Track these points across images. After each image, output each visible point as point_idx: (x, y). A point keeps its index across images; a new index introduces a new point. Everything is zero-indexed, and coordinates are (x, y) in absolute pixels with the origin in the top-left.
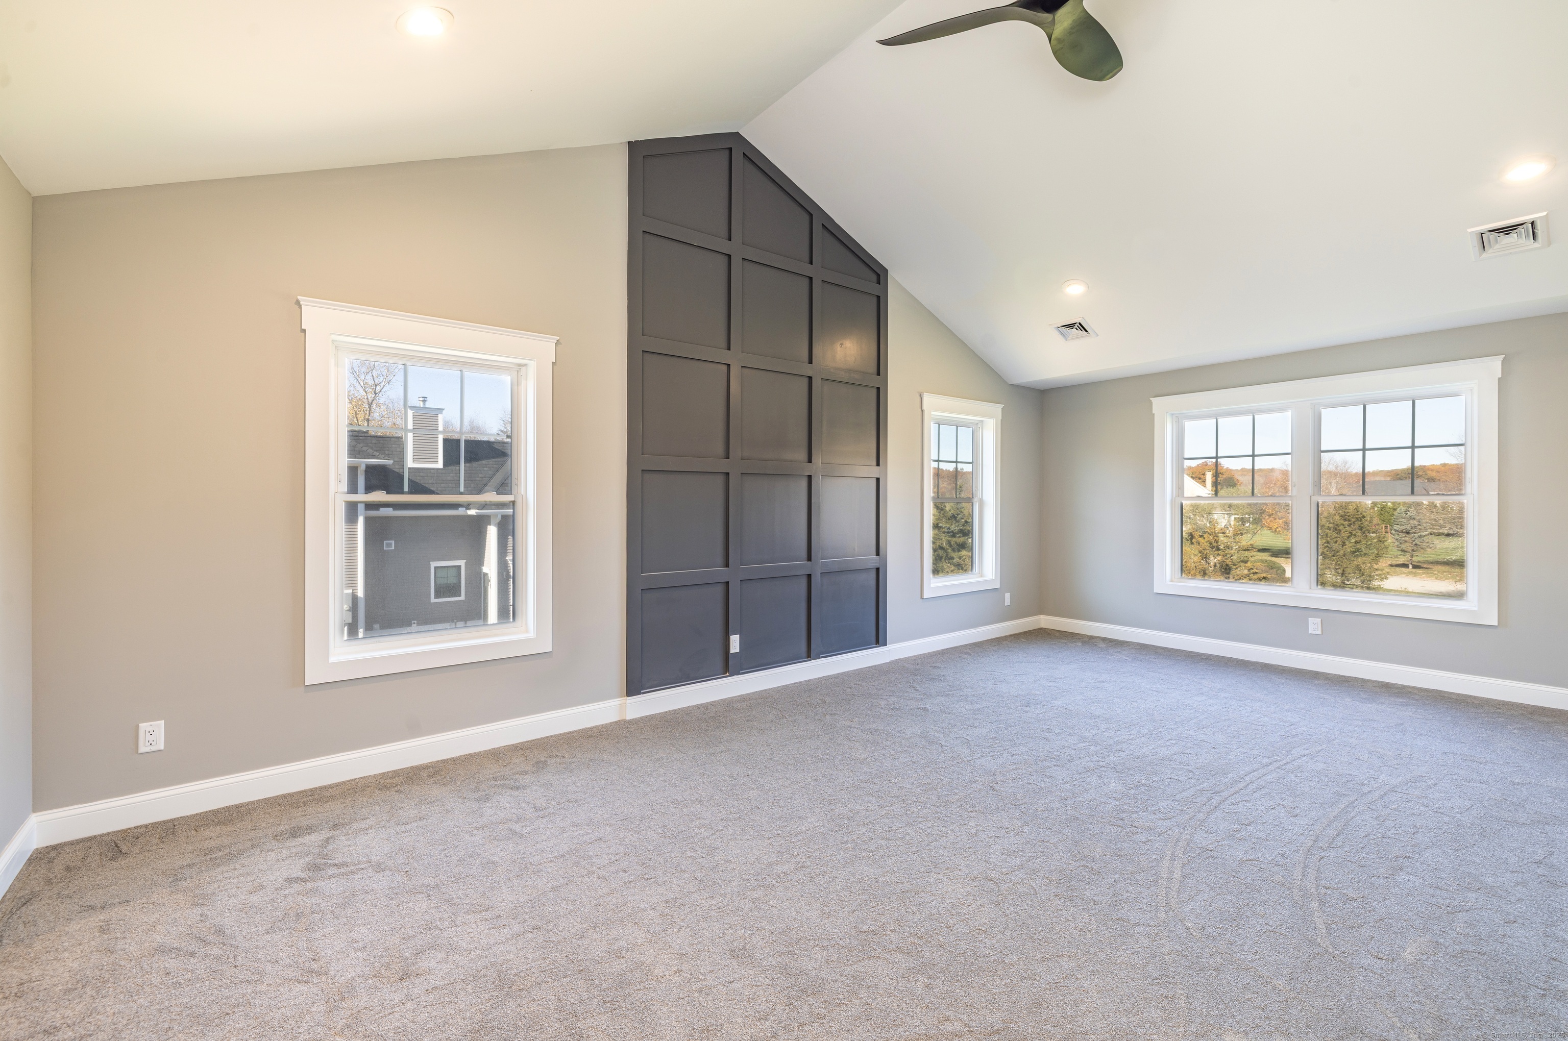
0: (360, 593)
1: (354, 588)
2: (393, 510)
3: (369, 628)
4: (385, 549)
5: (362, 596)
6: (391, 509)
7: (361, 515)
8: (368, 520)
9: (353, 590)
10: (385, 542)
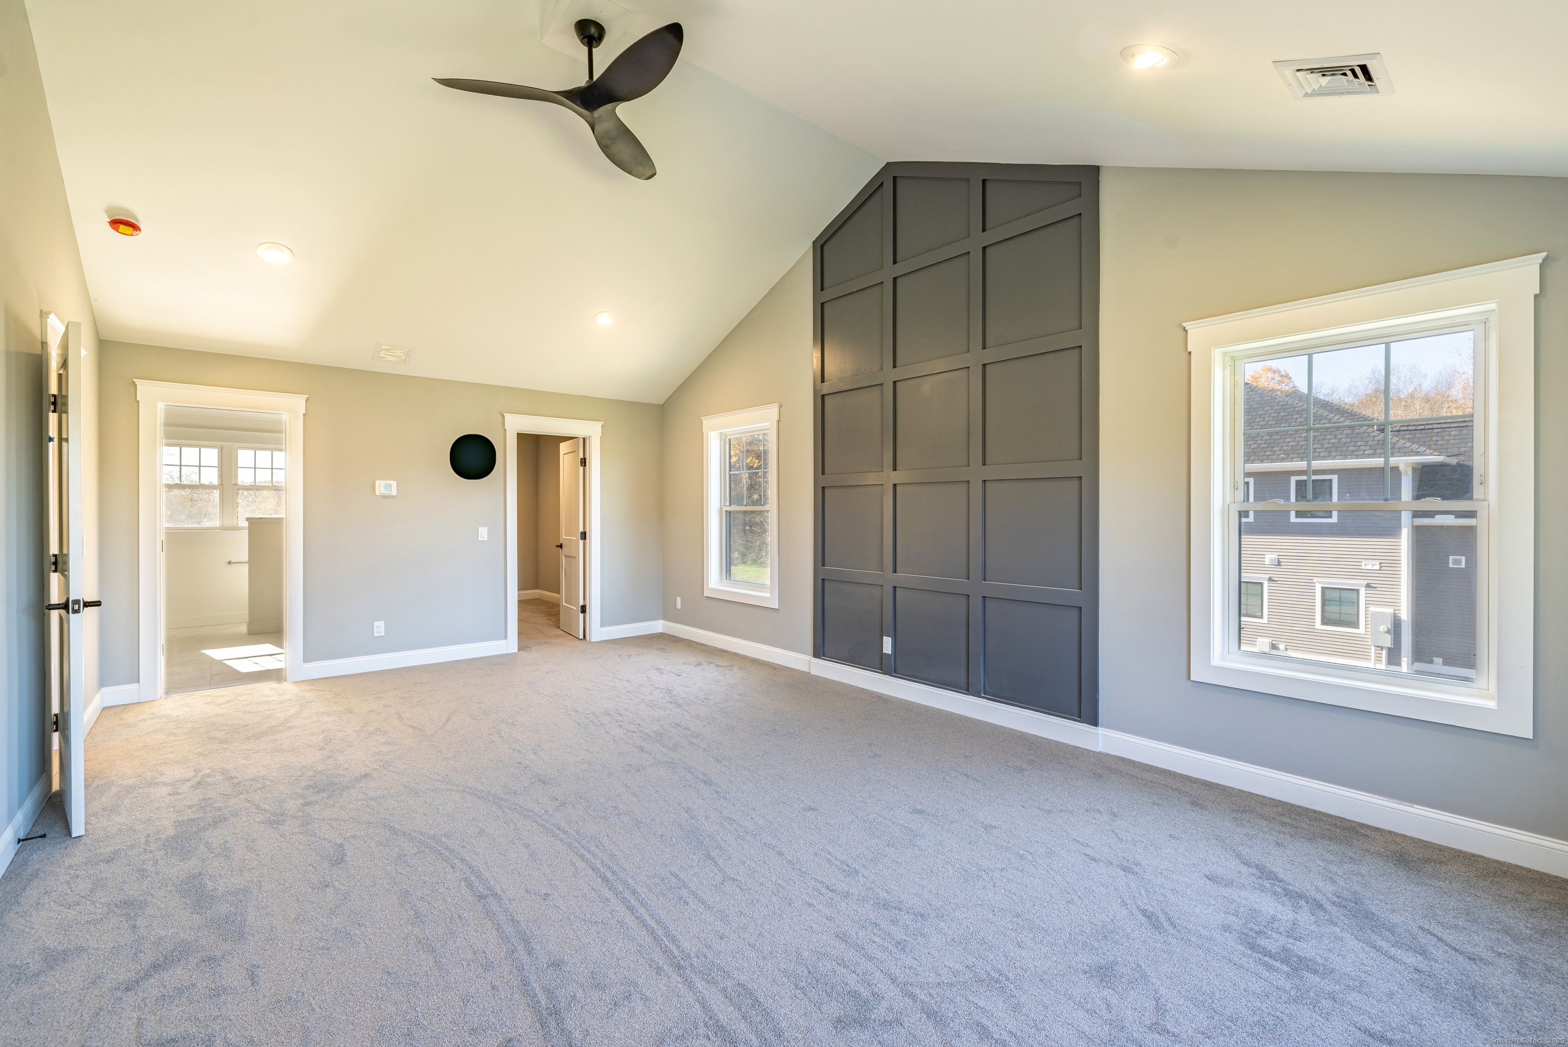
0: (1405, 614)
1: (1396, 608)
2: (1456, 518)
3: (1421, 654)
4: (1450, 566)
5: (1406, 619)
6: (1453, 517)
7: (1404, 527)
8: (1418, 531)
9: (1395, 610)
10: (1451, 557)
